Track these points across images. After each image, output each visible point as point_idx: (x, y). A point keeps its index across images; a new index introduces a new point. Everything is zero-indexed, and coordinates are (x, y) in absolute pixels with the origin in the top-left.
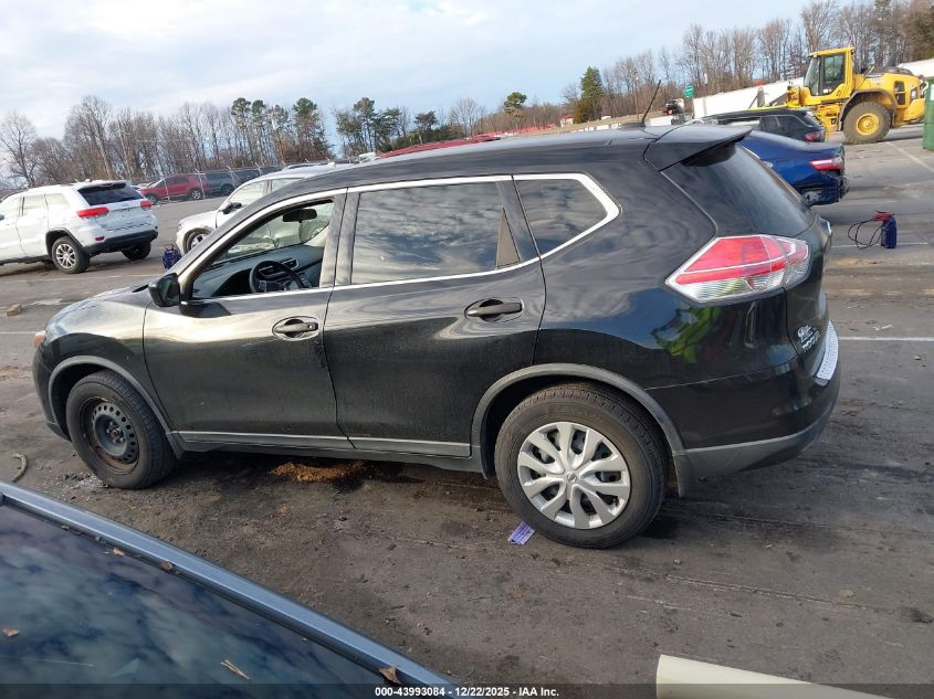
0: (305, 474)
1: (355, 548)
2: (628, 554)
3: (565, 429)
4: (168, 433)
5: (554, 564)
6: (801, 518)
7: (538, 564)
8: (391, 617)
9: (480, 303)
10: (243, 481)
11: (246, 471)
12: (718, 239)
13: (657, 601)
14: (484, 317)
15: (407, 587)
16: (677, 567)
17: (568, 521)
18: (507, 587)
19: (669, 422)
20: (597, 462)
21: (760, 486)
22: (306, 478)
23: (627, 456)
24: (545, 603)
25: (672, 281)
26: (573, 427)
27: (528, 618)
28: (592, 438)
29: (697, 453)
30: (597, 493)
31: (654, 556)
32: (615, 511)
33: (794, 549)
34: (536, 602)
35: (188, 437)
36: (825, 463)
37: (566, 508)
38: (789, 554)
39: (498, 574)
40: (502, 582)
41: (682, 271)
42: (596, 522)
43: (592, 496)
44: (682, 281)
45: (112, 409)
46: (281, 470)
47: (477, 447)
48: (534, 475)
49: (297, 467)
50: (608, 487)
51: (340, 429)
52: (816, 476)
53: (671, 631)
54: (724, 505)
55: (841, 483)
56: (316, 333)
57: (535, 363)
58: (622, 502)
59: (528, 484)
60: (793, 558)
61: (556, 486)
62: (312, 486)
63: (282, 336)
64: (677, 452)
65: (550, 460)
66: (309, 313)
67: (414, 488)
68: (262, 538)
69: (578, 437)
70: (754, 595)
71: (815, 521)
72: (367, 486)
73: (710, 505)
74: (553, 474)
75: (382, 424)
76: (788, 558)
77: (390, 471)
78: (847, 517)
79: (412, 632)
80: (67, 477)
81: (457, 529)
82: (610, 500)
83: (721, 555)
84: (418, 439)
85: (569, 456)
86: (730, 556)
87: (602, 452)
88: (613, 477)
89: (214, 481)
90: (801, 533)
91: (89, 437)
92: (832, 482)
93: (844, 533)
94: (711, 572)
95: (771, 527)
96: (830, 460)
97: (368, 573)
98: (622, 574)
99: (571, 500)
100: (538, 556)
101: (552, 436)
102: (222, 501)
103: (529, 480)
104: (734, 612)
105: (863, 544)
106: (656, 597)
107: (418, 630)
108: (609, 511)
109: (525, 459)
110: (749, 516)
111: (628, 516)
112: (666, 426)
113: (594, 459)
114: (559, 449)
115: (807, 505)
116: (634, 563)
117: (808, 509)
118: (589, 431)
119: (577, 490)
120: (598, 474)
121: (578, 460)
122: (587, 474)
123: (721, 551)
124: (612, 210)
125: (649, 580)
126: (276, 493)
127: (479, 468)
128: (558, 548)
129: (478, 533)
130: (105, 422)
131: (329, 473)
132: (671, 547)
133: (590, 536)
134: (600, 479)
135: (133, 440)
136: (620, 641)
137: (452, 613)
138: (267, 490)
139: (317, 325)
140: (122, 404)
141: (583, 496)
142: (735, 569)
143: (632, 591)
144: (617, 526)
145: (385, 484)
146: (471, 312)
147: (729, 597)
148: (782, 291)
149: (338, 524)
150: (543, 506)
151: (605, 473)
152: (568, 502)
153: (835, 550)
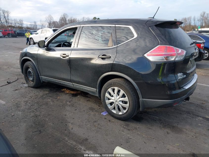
0: (68, 91)
1: (68, 108)
2: (127, 123)
3: (116, 89)
4: (40, 76)
5: (109, 121)
6: (175, 125)
7: (105, 120)
8: (66, 124)
9: (102, 55)
10: (55, 90)
11: (56, 89)
12: (159, 46)
13: (128, 135)
14: (102, 58)
15: (74, 119)
16: (137, 128)
17: (114, 112)
18: (95, 123)
19: (139, 91)
20: (122, 98)
21: (169, 115)
22: (67, 92)
23: (129, 98)
24: (101, 129)
25: (146, 55)
26: (118, 89)
27: (95, 131)
28: (122, 92)
29: (145, 100)
30: (122, 106)
31: (133, 125)
32: (125, 111)
33: (169, 131)
34: (100, 128)
35: (44, 78)
36: (189, 113)
37: (114, 108)
38: (167, 132)
39: (95, 121)
40: (95, 122)
41: (148, 53)
42: (120, 113)
43: (120, 107)
44: (148, 55)
45: (31, 70)
46: (64, 90)
47: (98, 90)
48: (109, 99)
49: (66, 90)
50: (124, 105)
51: (70, 81)
52: (185, 116)
53: (127, 143)
54: (157, 118)
55: (191, 119)
56: (67, 58)
57: (111, 71)
58: (127, 109)
59: (107, 101)
60: (168, 133)
61: (113, 103)
62: (67, 94)
63: (62, 57)
64: (141, 99)
65: (112, 96)
66: (67, 53)
67: (88, 99)
68: (51, 102)
69: (119, 91)
70: (153, 139)
71: (179, 126)
72: (78, 96)
73: (154, 116)
74: (113, 100)
75: (79, 81)
76: (166, 133)
77: (85, 94)
78: (188, 127)
79: (69, 128)
80: (23, 83)
81: (92, 109)
82: (125, 108)
83: (150, 128)
84: (86, 86)
85: (116, 96)
86: (152, 129)
87: (124, 96)
88: (126, 103)
89: (49, 89)
90: (173, 128)
91: (27, 75)
92: (189, 118)
93: (185, 130)
94: (145, 132)
95: (166, 125)
96: (191, 113)
97: (67, 114)
98: (123, 127)
99: (116, 106)
100: (106, 118)
101: (114, 90)
102: (48, 94)
103: (107, 100)
104: (146, 142)
105: (188, 134)
106: (128, 134)
107: (70, 128)
108: (124, 111)
109: (107, 95)
110: (162, 121)
111: (127, 113)
112: (139, 92)
113: (122, 97)
114: (114, 94)
115: (179, 122)
116: (127, 125)
117: (178, 123)
118: (121, 90)
119: (117, 104)
120: (122, 101)
121: (118, 97)
122: (120, 101)
123: (150, 127)
124: (136, 35)
125: (129, 130)
126: (60, 94)
127: (97, 95)
128: (112, 118)
129: (96, 111)
130: (30, 72)
131: (72, 92)
132: (139, 124)
133: (119, 116)
134: (123, 103)
135: (34, 77)
136: (114, 142)
137: (80, 126)
138: (58, 93)
139: (68, 56)
140: (32, 69)
141: (119, 106)
142: (152, 132)
143: (123, 131)
144: (125, 115)
145: (82, 97)
146: (100, 57)
147: (146, 138)
148: (174, 62)
149: (68, 103)
150: (110, 107)
151: (124, 101)
152: (115, 107)
153: (180, 134)
